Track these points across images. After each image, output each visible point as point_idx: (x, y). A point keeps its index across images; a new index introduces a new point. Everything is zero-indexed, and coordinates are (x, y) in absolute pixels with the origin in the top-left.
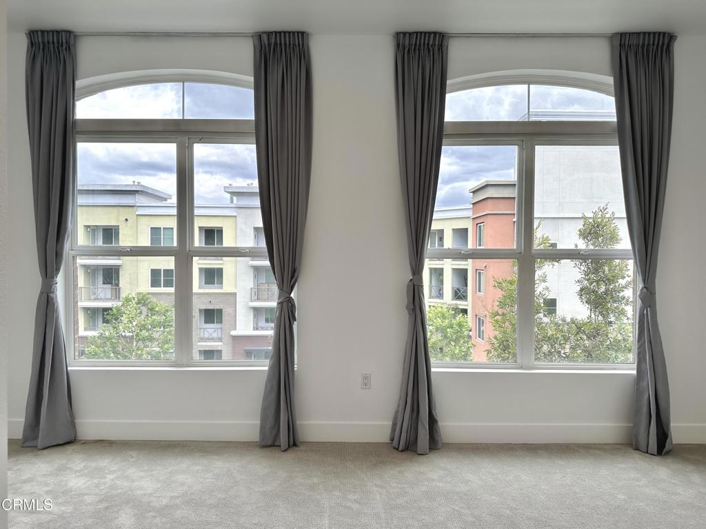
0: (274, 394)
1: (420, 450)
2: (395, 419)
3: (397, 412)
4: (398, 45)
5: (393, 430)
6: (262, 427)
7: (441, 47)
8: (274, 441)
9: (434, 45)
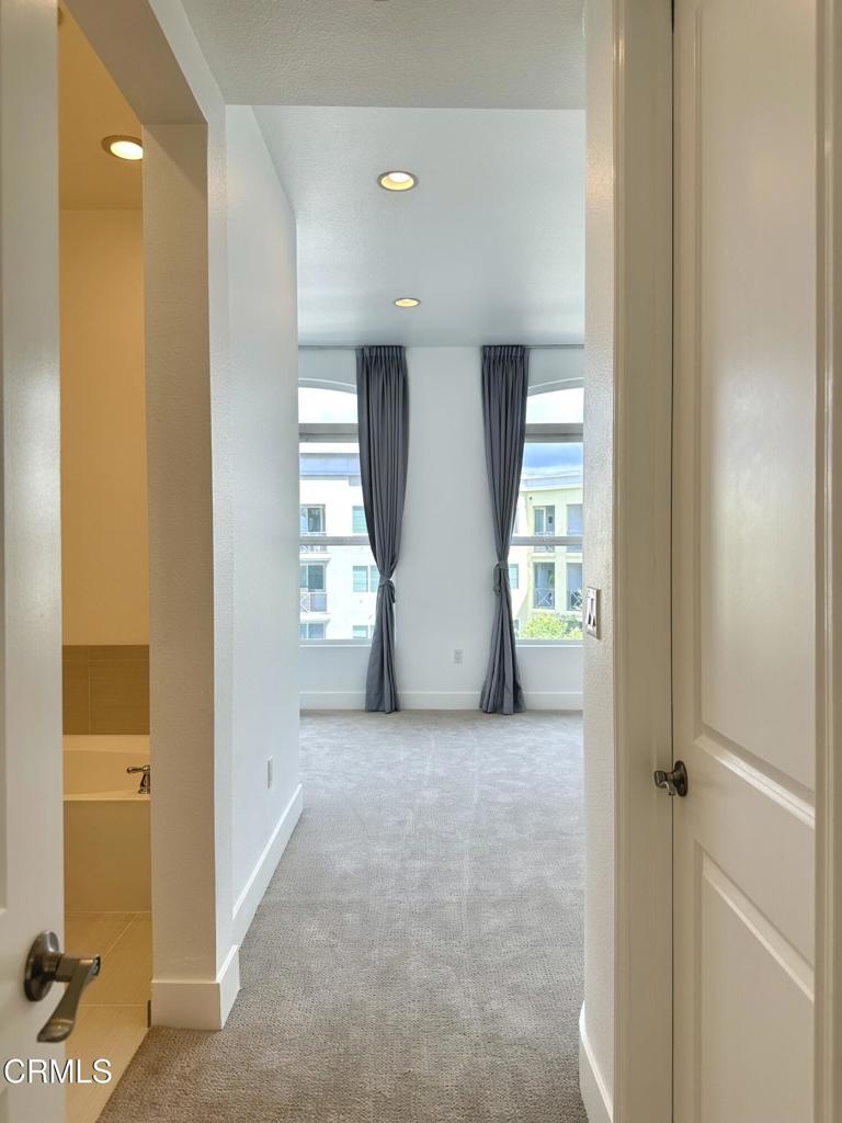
0: (377, 666)
1: (505, 711)
2: (484, 688)
3: (486, 682)
4: (485, 357)
5: (482, 698)
6: (368, 695)
7: (522, 357)
8: (378, 706)
9: (516, 357)
